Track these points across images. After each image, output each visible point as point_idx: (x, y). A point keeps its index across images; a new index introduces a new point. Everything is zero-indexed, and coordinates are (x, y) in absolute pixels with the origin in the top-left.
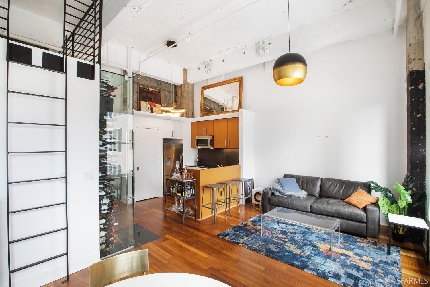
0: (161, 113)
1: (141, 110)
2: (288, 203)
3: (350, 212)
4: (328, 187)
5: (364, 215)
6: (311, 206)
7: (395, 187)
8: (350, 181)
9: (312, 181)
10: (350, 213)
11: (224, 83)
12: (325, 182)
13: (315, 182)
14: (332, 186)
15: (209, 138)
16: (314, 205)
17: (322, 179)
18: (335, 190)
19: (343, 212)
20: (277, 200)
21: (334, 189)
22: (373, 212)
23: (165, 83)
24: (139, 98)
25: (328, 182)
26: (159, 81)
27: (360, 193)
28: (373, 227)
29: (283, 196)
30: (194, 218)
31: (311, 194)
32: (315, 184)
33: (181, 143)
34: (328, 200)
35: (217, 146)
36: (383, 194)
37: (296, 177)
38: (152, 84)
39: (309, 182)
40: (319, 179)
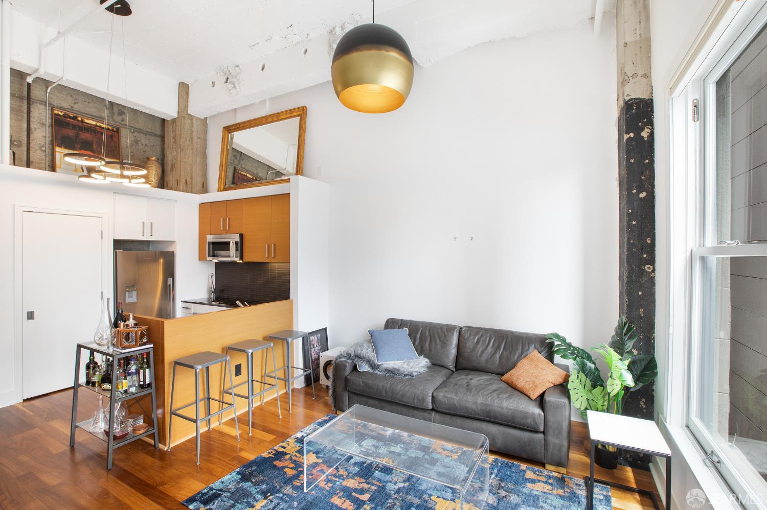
0: (89, 176)
1: (58, 169)
2: (385, 389)
3: (512, 409)
4: (472, 347)
5: (540, 415)
6: (433, 397)
7: (601, 351)
8: (515, 332)
9: (441, 333)
10: (512, 411)
11: (269, 120)
12: (466, 337)
13: (447, 337)
14: (479, 346)
15: (234, 239)
16: (439, 394)
17: (461, 329)
18: (485, 353)
19: (497, 409)
20: (363, 382)
21: (483, 352)
22: (558, 407)
23: (135, 112)
24: (50, 139)
25: (472, 337)
26: (115, 106)
27: (532, 360)
28: (557, 441)
29: (376, 372)
30: (152, 442)
31: (438, 362)
32: (446, 342)
33: (170, 249)
34: (470, 377)
35: (250, 257)
36: (578, 364)
37: (409, 324)
38: (92, 109)
39: (435, 337)
40: (454, 331)
